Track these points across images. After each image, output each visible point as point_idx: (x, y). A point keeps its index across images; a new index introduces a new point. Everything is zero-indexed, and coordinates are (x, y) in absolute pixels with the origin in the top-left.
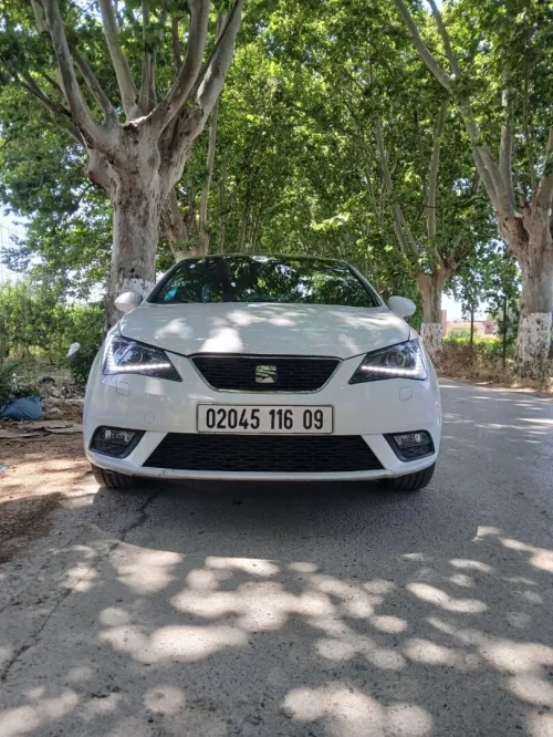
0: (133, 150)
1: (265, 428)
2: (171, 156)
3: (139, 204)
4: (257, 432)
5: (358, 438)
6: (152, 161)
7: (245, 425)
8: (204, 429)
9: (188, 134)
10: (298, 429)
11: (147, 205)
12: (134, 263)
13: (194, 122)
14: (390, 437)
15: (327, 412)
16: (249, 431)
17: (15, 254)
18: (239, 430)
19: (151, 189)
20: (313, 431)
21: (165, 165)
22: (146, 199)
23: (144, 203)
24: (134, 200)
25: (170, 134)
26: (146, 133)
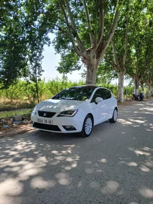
0: (89, 55)
1: (44, 123)
2: (100, 54)
3: (91, 67)
4: (43, 123)
5: (57, 126)
6: (94, 57)
7: (42, 122)
8: (37, 122)
9: (104, 49)
10: (48, 123)
11: (93, 67)
12: (89, 81)
13: (105, 46)
14: (63, 126)
15: (52, 121)
16: (42, 123)
17: (84, 74)
18: (41, 123)
19: (94, 63)
20: (50, 124)
21: (98, 57)
22: (93, 66)
23: (92, 67)
24: (90, 67)
25: (100, 49)
26: (92, 51)
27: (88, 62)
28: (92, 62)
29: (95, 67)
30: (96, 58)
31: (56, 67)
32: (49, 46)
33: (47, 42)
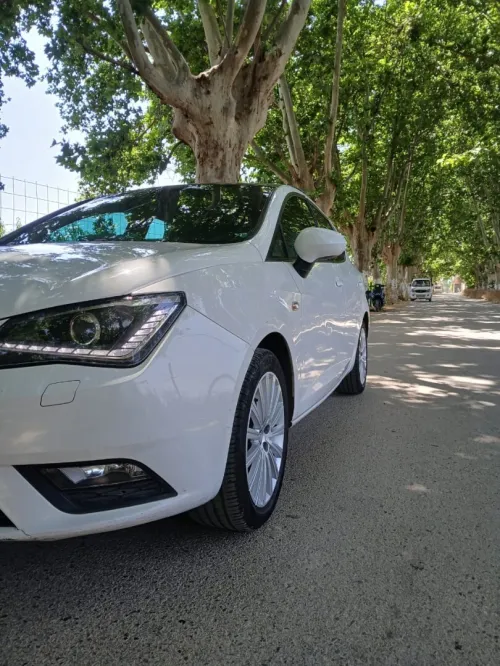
0: (206, 101)
2: (250, 104)
3: (215, 155)
6: (225, 110)
9: (265, 78)
11: (224, 156)
13: (271, 65)
14: (26, 470)
19: (227, 138)
21: (244, 113)
22: (222, 149)
23: (221, 154)
24: (211, 152)
25: (249, 81)
26: (218, 82)
27: (202, 131)
28: (217, 132)
29: (230, 155)
30: (237, 119)
31: (54, 143)
32: (31, 83)
33: (21, 68)
